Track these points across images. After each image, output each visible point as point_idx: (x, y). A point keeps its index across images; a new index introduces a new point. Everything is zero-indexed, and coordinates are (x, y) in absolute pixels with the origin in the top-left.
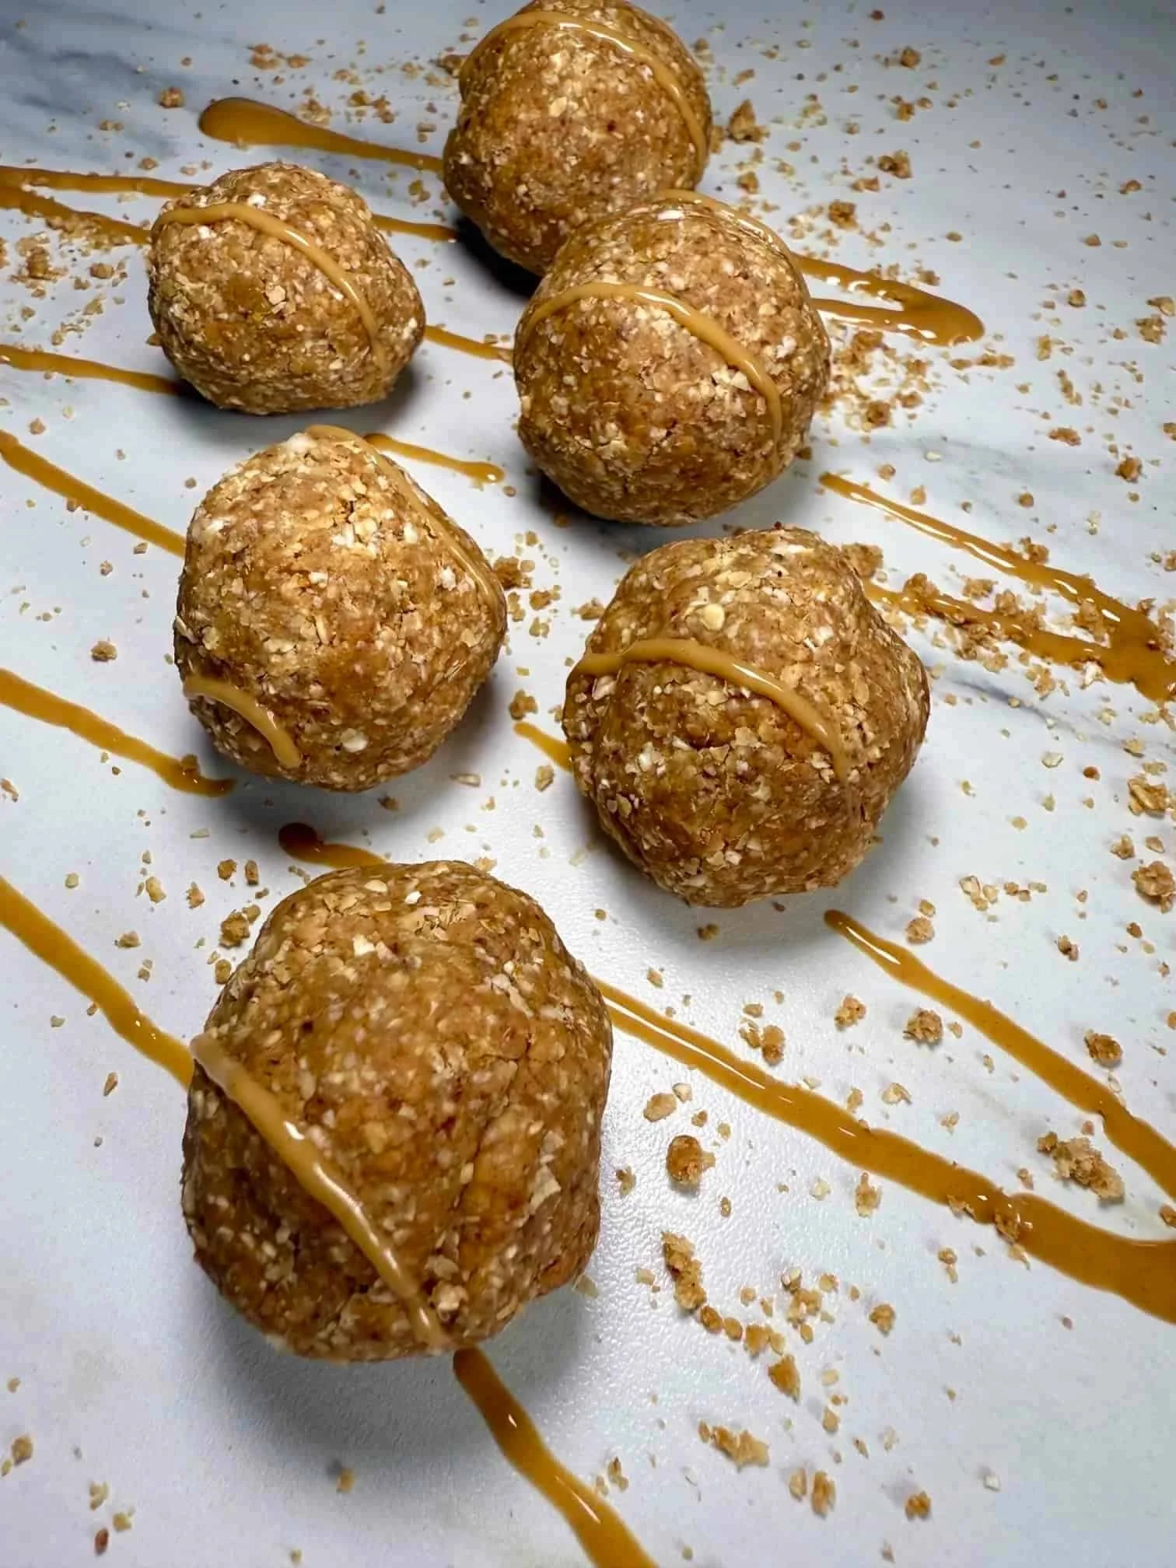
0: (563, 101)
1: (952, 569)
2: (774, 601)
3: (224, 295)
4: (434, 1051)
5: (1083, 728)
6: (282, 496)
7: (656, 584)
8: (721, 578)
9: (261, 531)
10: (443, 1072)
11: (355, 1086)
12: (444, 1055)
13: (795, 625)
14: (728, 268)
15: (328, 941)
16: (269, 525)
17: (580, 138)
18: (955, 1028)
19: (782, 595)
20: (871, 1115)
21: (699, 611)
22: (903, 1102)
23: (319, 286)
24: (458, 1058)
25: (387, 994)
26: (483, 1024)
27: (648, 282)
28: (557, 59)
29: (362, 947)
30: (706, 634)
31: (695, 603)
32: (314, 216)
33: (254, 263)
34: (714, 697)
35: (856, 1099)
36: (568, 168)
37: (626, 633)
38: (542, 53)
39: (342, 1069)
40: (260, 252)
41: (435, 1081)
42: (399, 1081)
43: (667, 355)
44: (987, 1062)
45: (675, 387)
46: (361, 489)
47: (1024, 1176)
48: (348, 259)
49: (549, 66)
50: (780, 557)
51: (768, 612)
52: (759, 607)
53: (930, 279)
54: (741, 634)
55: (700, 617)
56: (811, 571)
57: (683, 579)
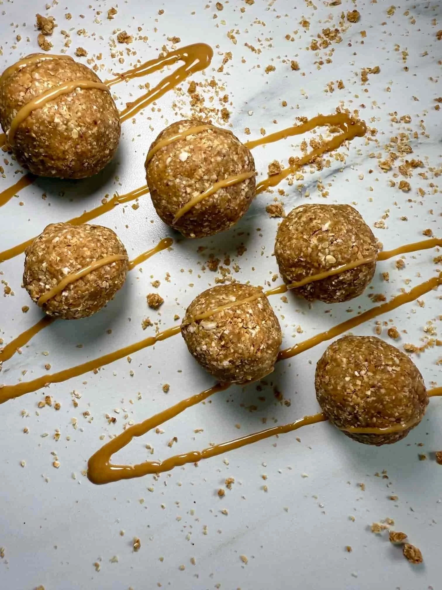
0: (75, 130)
1: (292, 146)
2: (339, 244)
3: (91, 300)
5: (358, 161)
6: (233, 343)
7: (302, 259)
8: (320, 248)
9: (241, 354)
11: (401, 412)
12: (404, 392)
13: (349, 244)
14: (219, 159)
15: (362, 398)
16: (240, 351)
17: (90, 136)
18: (403, 257)
19: (339, 240)
20: (408, 290)
21: (326, 261)
22: (410, 282)
23: (109, 269)
25: (385, 395)
26: (403, 381)
27: (207, 185)
28: (57, 120)
29: (369, 393)
30: (334, 265)
31: (323, 259)
32: (85, 256)
33: (91, 286)
34: (348, 274)
35: (403, 290)
36: (96, 147)
37: (304, 273)
38: (49, 123)
39: (395, 412)
40: (89, 281)
41: (408, 396)
42: (405, 403)
43: (230, 197)
44: (414, 258)
45: (238, 201)
46: (240, 320)
47: (437, 271)
48: (103, 253)
49: (58, 124)
50: (327, 231)
51: (342, 248)
52: (339, 249)
53: (176, 40)
54: (343, 258)
55: (328, 262)
56: (337, 228)
57: (309, 254)
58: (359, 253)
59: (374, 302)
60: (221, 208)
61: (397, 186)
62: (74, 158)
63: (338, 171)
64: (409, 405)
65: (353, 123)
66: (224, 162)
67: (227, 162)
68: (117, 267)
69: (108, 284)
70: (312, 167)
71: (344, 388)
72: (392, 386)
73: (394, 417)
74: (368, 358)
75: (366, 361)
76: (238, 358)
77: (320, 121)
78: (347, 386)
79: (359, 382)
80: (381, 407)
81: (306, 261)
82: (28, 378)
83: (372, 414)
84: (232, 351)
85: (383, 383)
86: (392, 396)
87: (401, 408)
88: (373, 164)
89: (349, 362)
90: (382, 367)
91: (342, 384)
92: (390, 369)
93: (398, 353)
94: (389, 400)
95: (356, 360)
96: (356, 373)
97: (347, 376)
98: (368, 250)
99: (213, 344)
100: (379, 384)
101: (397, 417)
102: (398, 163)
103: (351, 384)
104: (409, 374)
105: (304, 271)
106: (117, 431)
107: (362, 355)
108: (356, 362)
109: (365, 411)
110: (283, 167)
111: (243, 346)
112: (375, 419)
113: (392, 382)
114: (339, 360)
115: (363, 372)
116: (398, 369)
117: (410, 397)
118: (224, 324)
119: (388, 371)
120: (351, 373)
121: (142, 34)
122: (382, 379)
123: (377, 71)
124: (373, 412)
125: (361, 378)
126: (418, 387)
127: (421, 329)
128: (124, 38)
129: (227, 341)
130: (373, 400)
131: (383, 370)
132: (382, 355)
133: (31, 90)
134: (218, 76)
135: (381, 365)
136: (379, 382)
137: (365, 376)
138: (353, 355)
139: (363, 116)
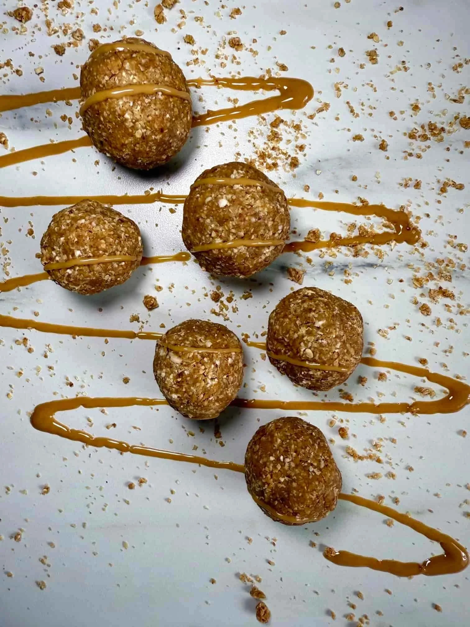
0: (140, 131)
2: (323, 344)
4: (311, 496)
5: (395, 265)
6: (187, 384)
7: (286, 340)
8: (305, 339)
9: (190, 396)
10: (314, 497)
11: (300, 509)
13: (331, 348)
14: (253, 220)
15: (274, 481)
16: (191, 393)
17: (153, 140)
18: (389, 372)
19: (324, 342)
21: (305, 352)
22: (383, 397)
23: (116, 266)
24: (315, 493)
25: (295, 488)
26: (316, 485)
27: (231, 237)
28: (127, 116)
29: (282, 480)
30: (310, 359)
31: (302, 350)
32: (100, 247)
33: (94, 275)
34: (319, 373)
36: (154, 151)
37: (282, 351)
38: (119, 115)
39: (295, 507)
40: (93, 271)
41: (313, 499)
42: (308, 503)
43: (248, 256)
44: (398, 376)
45: (255, 262)
46: (203, 367)
47: (413, 399)
48: (117, 250)
49: (126, 120)
50: (318, 328)
51: (323, 349)
52: (320, 348)
53: (283, 68)
54: (320, 358)
55: (306, 354)
56: (328, 330)
57: (293, 338)
58: (337, 360)
59: (341, 397)
60: (236, 262)
61: (420, 305)
62: (129, 153)
63: (371, 265)
64: (310, 506)
65: (408, 228)
66: (257, 224)
67: (260, 225)
68: (125, 267)
69: (110, 278)
70: (349, 250)
71: (265, 465)
72: (304, 485)
73: (293, 510)
74: (299, 450)
75: (296, 452)
76: (187, 398)
77: (380, 211)
78: (268, 463)
79: (279, 467)
80: (286, 496)
81: (288, 342)
82: (17, 315)
83: (277, 498)
84: (184, 390)
85: (298, 479)
86: (300, 492)
87: (302, 506)
88: (407, 274)
89: (281, 445)
90: (306, 464)
91: (265, 460)
92: (311, 469)
93: (328, 458)
94: (295, 495)
95: (288, 447)
96: (282, 458)
97: (272, 456)
98: (347, 361)
99: (171, 376)
100: (295, 477)
101: (295, 510)
102: (431, 285)
103: (272, 465)
104: (325, 481)
105: (284, 349)
106: (70, 394)
107: (295, 445)
108: (287, 448)
109: (272, 491)
110: (322, 238)
111: (195, 390)
112: (276, 503)
113: (306, 481)
114: (275, 438)
115: (288, 460)
116: (318, 473)
117: (315, 501)
118: (188, 365)
119: (309, 471)
120: (277, 455)
121: (255, 47)
122: (299, 474)
123: (460, 187)
124: (278, 496)
125: (283, 464)
126: (328, 495)
127: (371, 442)
128: (236, 44)
129: (183, 380)
130: (282, 487)
131: (305, 466)
132: (312, 453)
133: (116, 78)
134: (306, 122)
135: (307, 462)
136: (295, 475)
137: (287, 465)
138: (288, 441)
139: (423, 226)
